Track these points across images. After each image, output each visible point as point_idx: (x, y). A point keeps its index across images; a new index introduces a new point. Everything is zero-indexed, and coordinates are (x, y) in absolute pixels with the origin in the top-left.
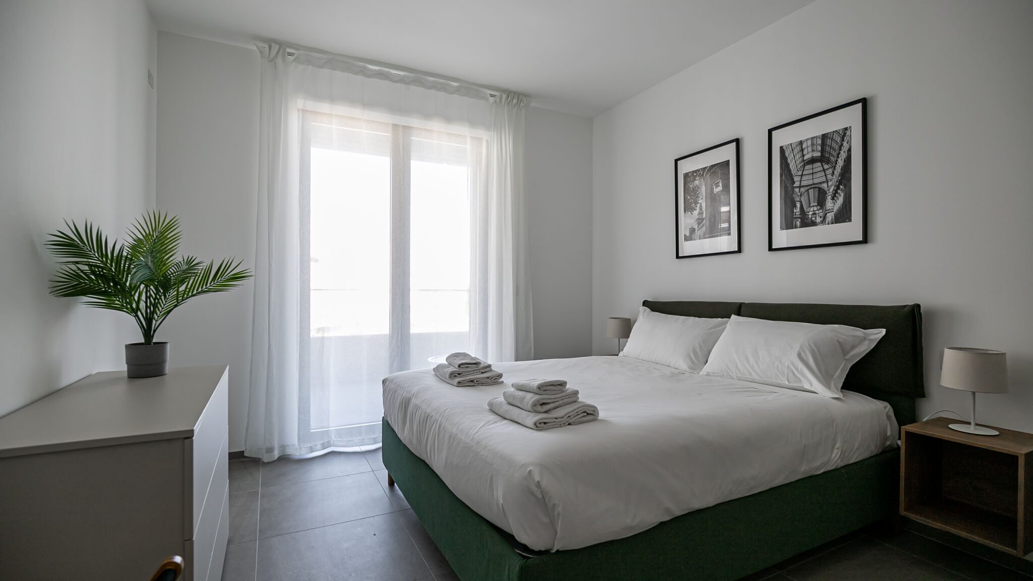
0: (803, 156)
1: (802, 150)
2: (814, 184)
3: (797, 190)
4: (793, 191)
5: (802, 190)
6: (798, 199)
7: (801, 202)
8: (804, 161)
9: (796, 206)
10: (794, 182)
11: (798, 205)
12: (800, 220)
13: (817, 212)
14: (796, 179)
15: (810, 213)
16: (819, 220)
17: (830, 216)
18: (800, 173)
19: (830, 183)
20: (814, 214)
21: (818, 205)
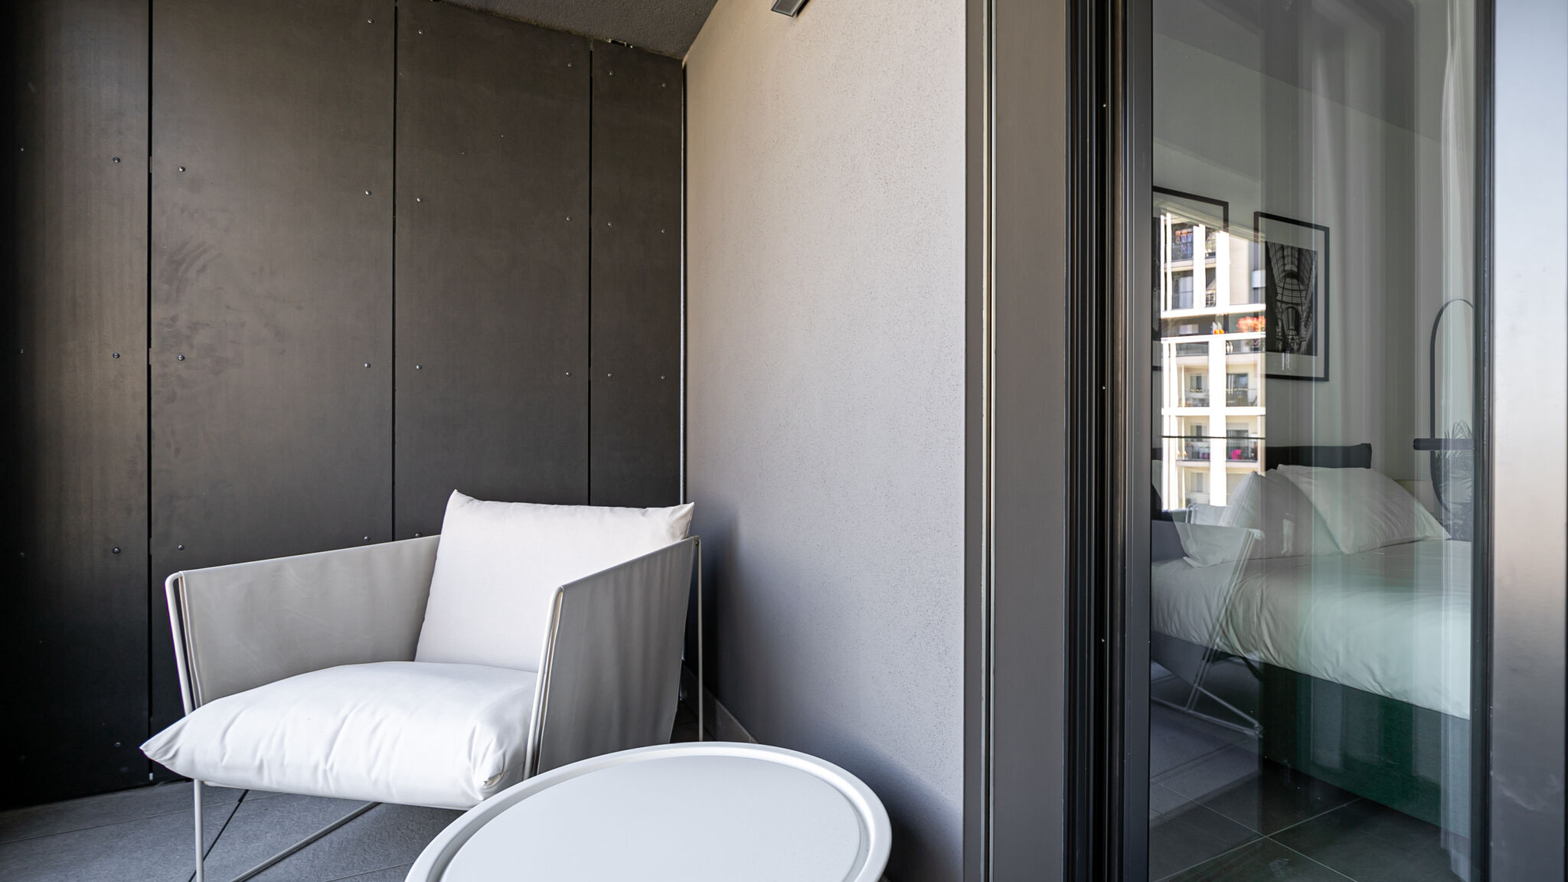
0: (1284, 265)
1: (1283, 257)
2: (1292, 303)
3: (1279, 304)
4: (1276, 305)
5: (1284, 306)
6: (1279, 316)
7: (1282, 320)
8: (1285, 271)
9: (1278, 324)
10: (1277, 294)
11: (1280, 324)
12: (1281, 343)
13: (1295, 337)
14: (1279, 290)
15: (1290, 337)
16: (1296, 347)
17: (1304, 344)
18: (1282, 285)
19: (1304, 308)
20: (1292, 339)
21: (1295, 330)
